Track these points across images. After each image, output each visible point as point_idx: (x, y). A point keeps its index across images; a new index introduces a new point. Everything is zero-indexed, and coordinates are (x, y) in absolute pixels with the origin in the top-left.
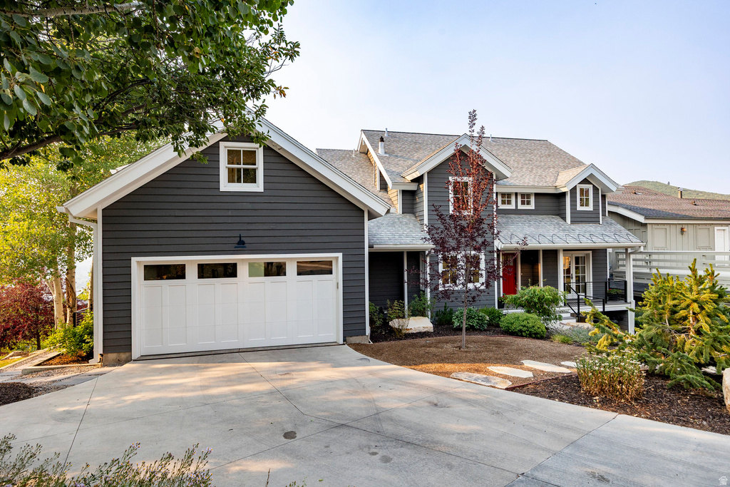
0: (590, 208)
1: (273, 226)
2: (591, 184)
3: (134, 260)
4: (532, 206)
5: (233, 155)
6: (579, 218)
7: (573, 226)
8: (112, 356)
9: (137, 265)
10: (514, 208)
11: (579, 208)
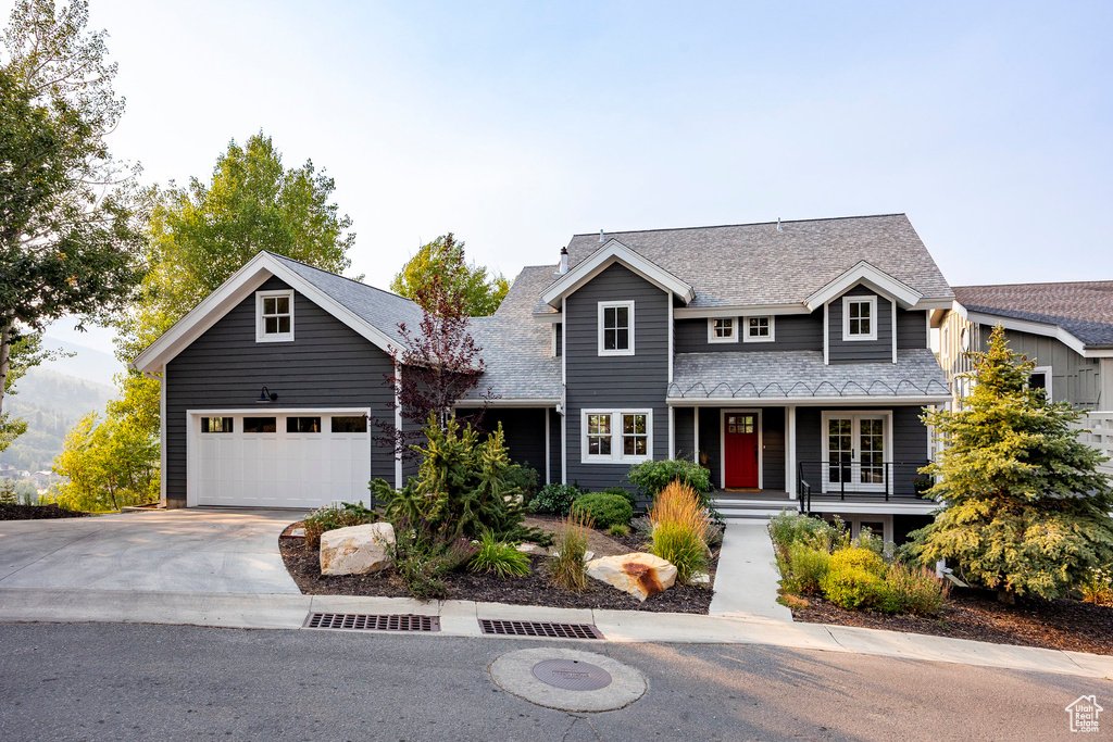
0: (873, 336)
1: (302, 378)
2: (875, 294)
3: (189, 412)
4: (771, 337)
5: (269, 305)
6: (845, 355)
7: (831, 368)
8: (173, 502)
9: (193, 418)
10: (736, 340)
11: (847, 336)
